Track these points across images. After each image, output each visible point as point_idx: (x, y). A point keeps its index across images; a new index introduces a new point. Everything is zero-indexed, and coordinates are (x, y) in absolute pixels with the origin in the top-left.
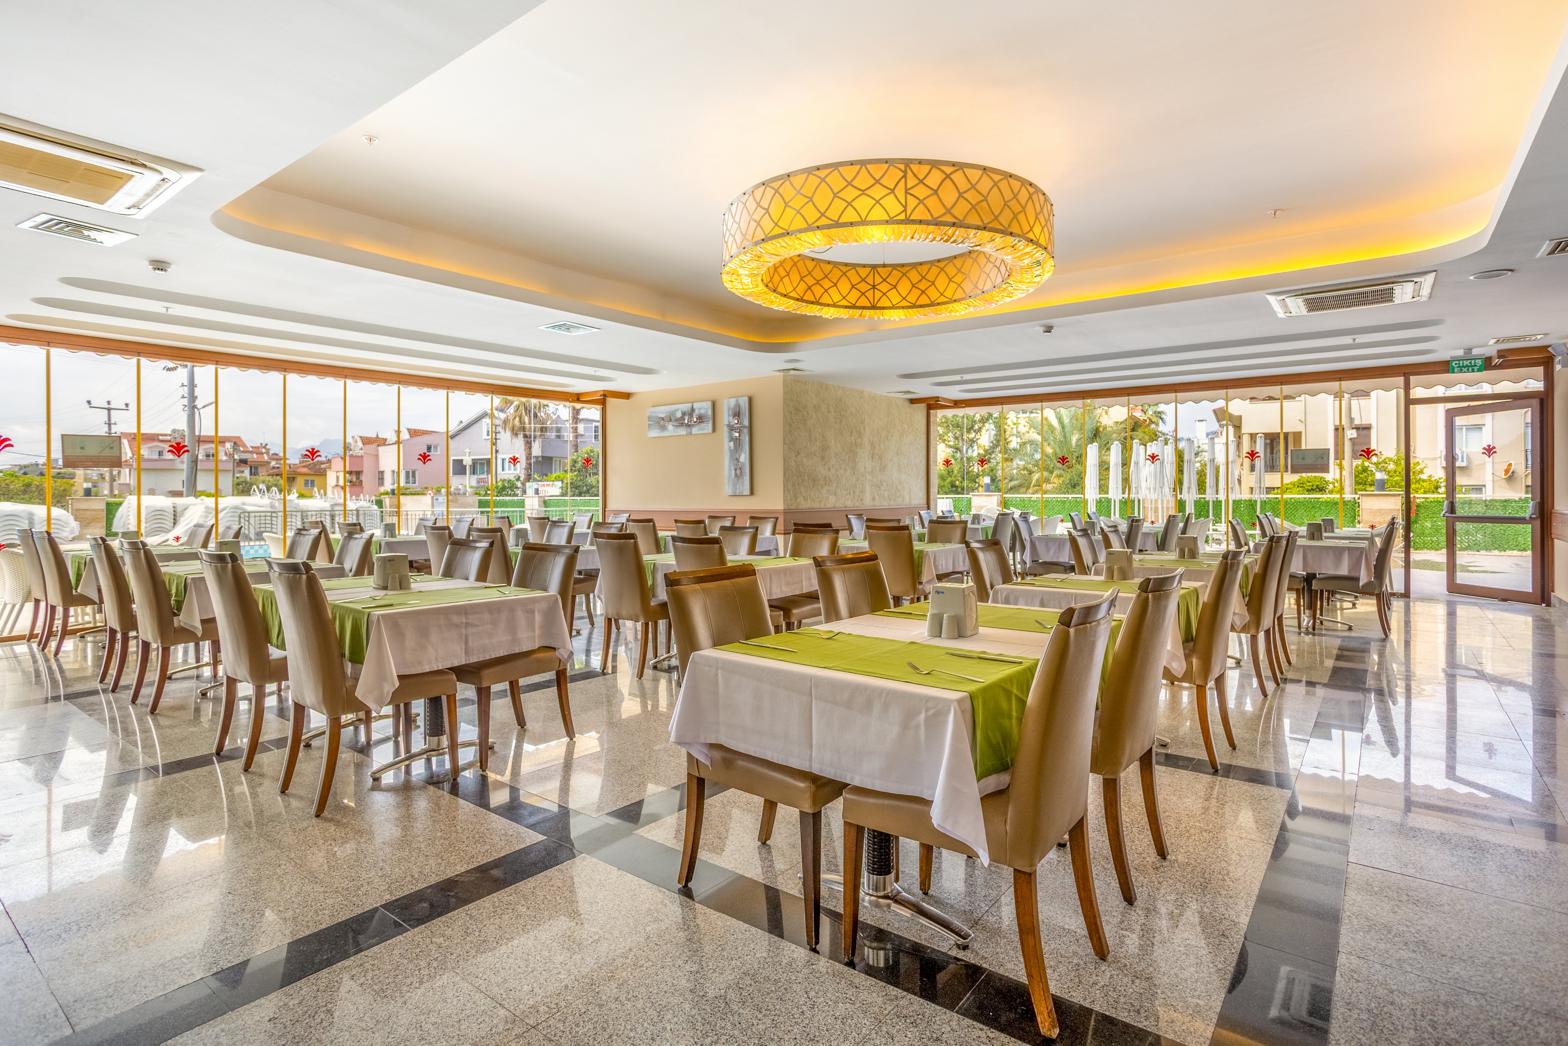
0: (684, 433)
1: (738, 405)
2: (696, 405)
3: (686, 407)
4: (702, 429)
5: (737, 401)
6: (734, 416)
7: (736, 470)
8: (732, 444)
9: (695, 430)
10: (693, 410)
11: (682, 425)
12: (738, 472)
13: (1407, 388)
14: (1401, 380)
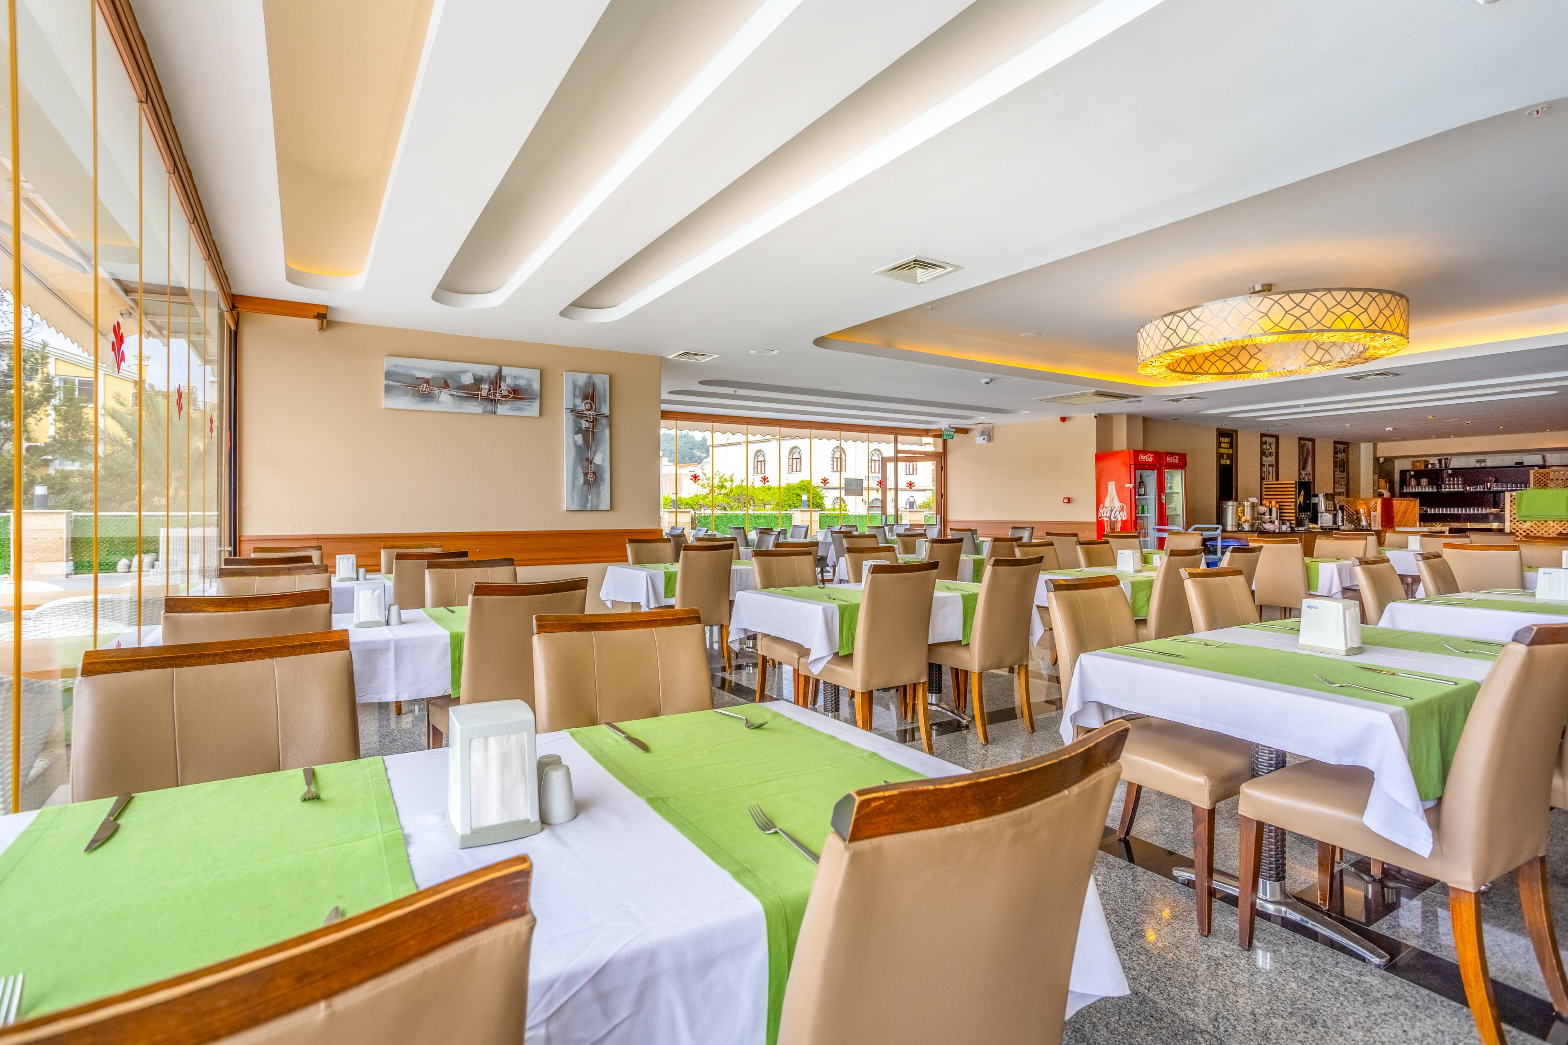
0: (479, 410)
1: (591, 384)
2: (506, 371)
3: (487, 370)
4: (519, 409)
5: (590, 378)
6: (585, 397)
7: (586, 474)
8: (579, 438)
9: (502, 409)
10: (500, 377)
11: (475, 397)
12: (590, 477)
13: (896, 442)
14: (892, 437)
